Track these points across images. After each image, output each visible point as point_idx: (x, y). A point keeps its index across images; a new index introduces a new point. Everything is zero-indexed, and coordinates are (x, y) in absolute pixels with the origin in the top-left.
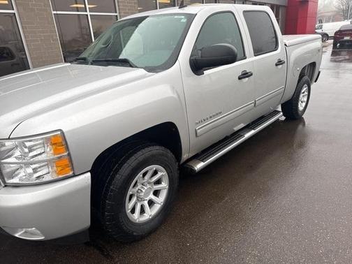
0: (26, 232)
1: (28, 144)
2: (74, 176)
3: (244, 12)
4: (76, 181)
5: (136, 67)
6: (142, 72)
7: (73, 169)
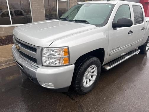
0: (46, 85)
1: (55, 50)
2: (69, 65)
3: (133, 5)
4: (70, 67)
5: (90, 24)
6: (94, 26)
7: (69, 62)
